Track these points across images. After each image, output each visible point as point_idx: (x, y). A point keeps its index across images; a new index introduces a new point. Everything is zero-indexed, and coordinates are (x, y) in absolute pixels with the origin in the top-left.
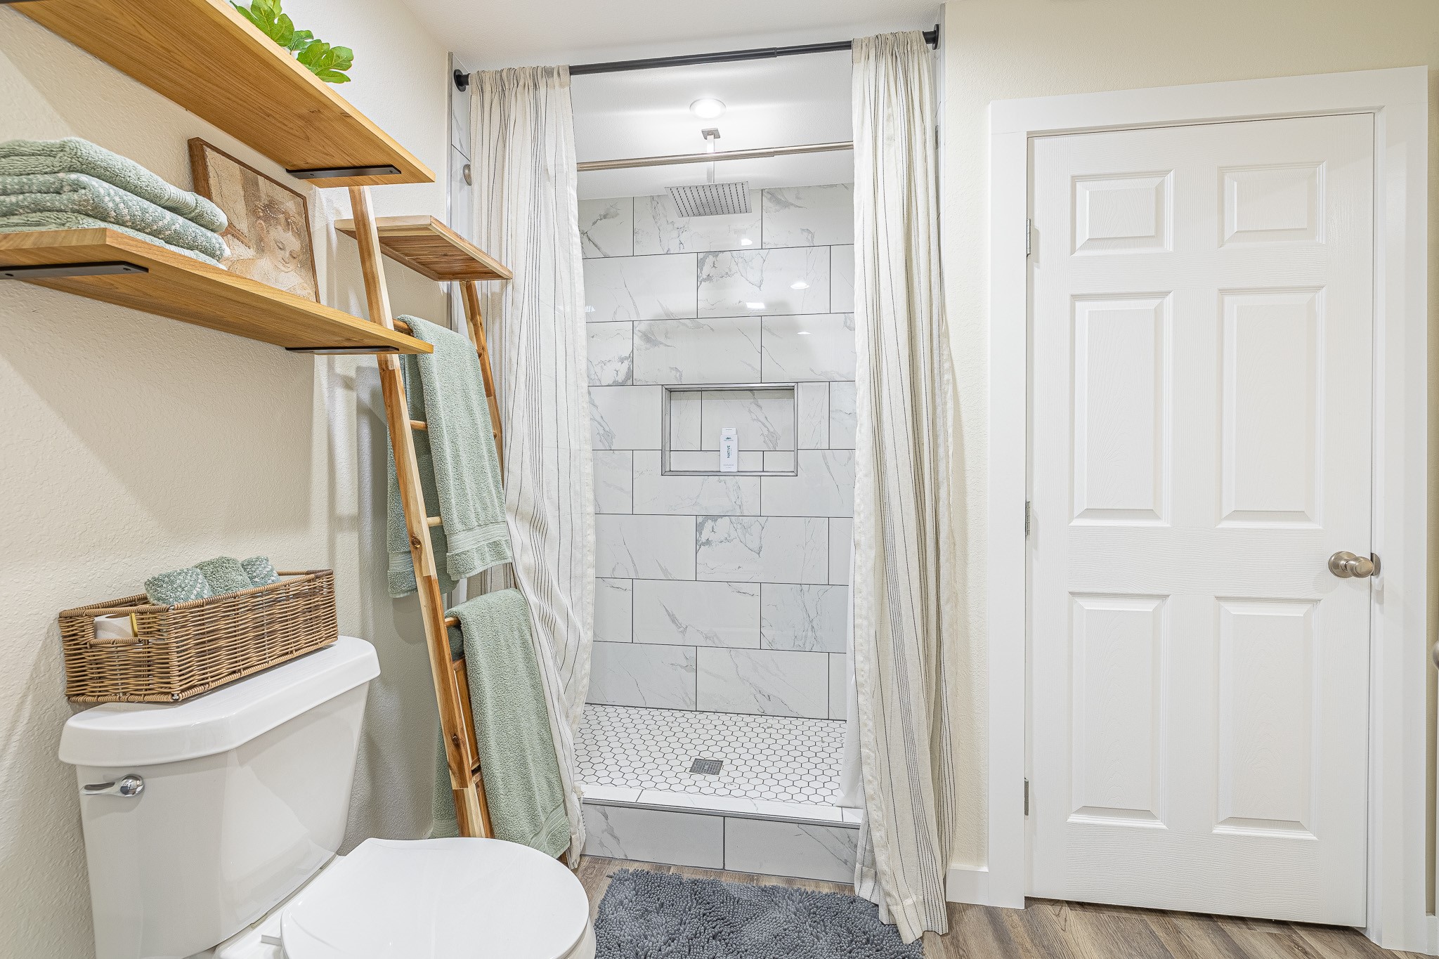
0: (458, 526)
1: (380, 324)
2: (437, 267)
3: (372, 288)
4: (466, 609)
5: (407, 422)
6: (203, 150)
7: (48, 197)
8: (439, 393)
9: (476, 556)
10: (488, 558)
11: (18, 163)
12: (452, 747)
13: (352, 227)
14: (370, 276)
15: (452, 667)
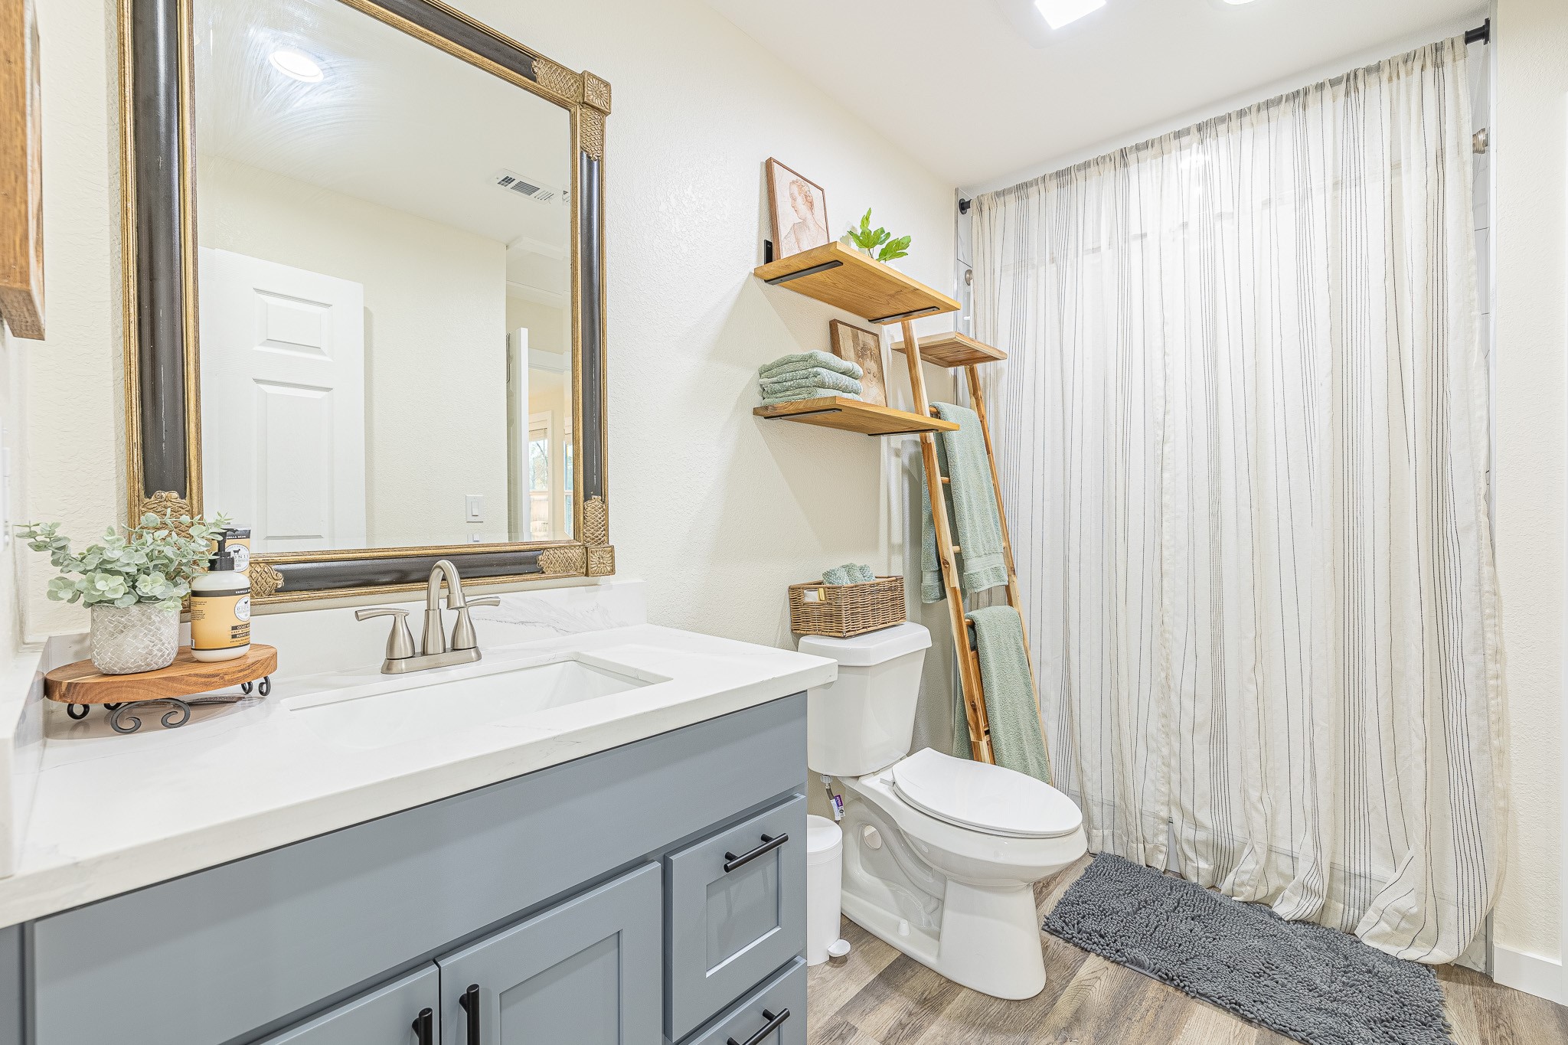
0: (971, 553)
1: (922, 415)
2: (949, 359)
3: (916, 387)
4: (980, 615)
5: (939, 479)
6: (837, 326)
7: (804, 381)
8: (958, 457)
9: (984, 576)
10: (992, 580)
11: (791, 367)
12: (971, 710)
13: (903, 346)
14: (915, 380)
15: (970, 654)
